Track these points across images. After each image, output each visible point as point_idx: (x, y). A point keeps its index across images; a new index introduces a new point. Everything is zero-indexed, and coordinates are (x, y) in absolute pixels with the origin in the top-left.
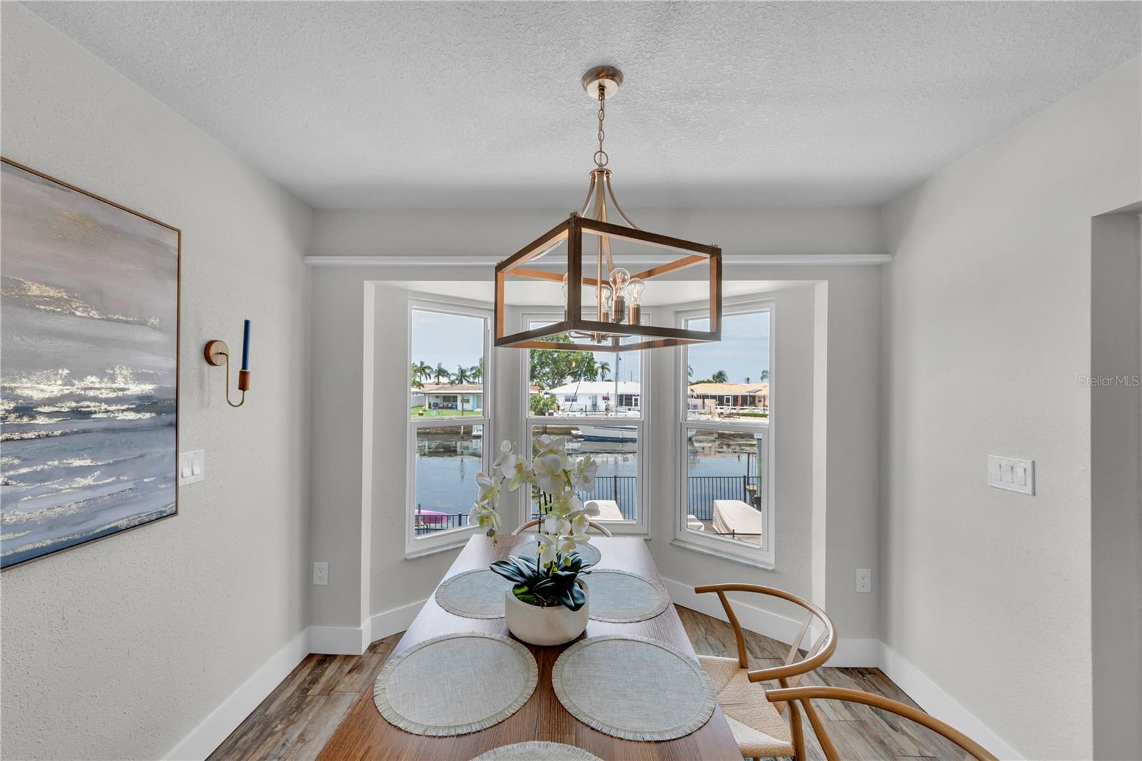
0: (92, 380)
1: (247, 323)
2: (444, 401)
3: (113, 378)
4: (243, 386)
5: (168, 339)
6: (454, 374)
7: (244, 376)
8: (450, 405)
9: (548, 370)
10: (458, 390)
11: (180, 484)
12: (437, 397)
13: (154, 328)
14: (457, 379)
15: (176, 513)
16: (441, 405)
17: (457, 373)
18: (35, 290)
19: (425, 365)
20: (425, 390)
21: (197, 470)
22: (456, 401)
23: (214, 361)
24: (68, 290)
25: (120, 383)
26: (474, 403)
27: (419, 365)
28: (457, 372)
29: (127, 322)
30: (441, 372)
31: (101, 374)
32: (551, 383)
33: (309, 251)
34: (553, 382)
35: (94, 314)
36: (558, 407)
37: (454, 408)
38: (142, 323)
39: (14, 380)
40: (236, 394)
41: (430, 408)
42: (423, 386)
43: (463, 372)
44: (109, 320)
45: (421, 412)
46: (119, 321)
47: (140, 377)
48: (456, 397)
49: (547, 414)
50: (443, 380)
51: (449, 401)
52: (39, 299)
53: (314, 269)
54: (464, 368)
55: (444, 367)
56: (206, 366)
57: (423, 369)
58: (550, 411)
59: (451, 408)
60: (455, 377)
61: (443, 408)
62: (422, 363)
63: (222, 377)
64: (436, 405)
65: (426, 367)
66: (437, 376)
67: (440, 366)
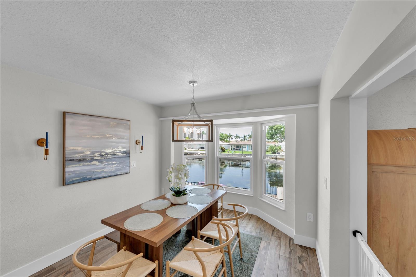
0: (116, 149)
1: (142, 136)
2: (237, 147)
3: (119, 149)
4: (142, 149)
5: (128, 141)
7: (142, 147)
8: (239, 149)
9: (279, 135)
10: (242, 143)
11: (131, 167)
12: (234, 146)
13: (126, 139)
14: (243, 139)
15: (130, 173)
16: (236, 149)
18: (108, 136)
19: (231, 135)
20: (231, 143)
21: (134, 165)
22: (241, 148)
23: (137, 144)
24: (112, 135)
25: (120, 149)
26: (247, 148)
27: (229, 135)
28: (243, 137)
29: (121, 139)
30: (237, 137)
31: (117, 148)
32: (280, 141)
33: (161, 117)
34: (281, 140)
35: (116, 138)
36: (282, 150)
37: (240, 150)
38: (124, 139)
39: (105, 150)
40: (141, 150)
41: (232, 150)
42: (230, 142)
43: (245, 137)
44: (118, 139)
45: (228, 151)
46: (120, 139)
47: (123, 148)
48: (241, 146)
49: (277, 153)
50: (238, 139)
51: (239, 147)
52: (109, 137)
53: (162, 121)
54: (245, 135)
55: (238, 135)
56: (136, 145)
57: (230, 136)
58: (278, 152)
59: (239, 150)
60: (242, 138)
61: (236, 150)
62: (230, 134)
63: (139, 147)
64: (234, 149)
66: (236, 138)
67: (237, 135)
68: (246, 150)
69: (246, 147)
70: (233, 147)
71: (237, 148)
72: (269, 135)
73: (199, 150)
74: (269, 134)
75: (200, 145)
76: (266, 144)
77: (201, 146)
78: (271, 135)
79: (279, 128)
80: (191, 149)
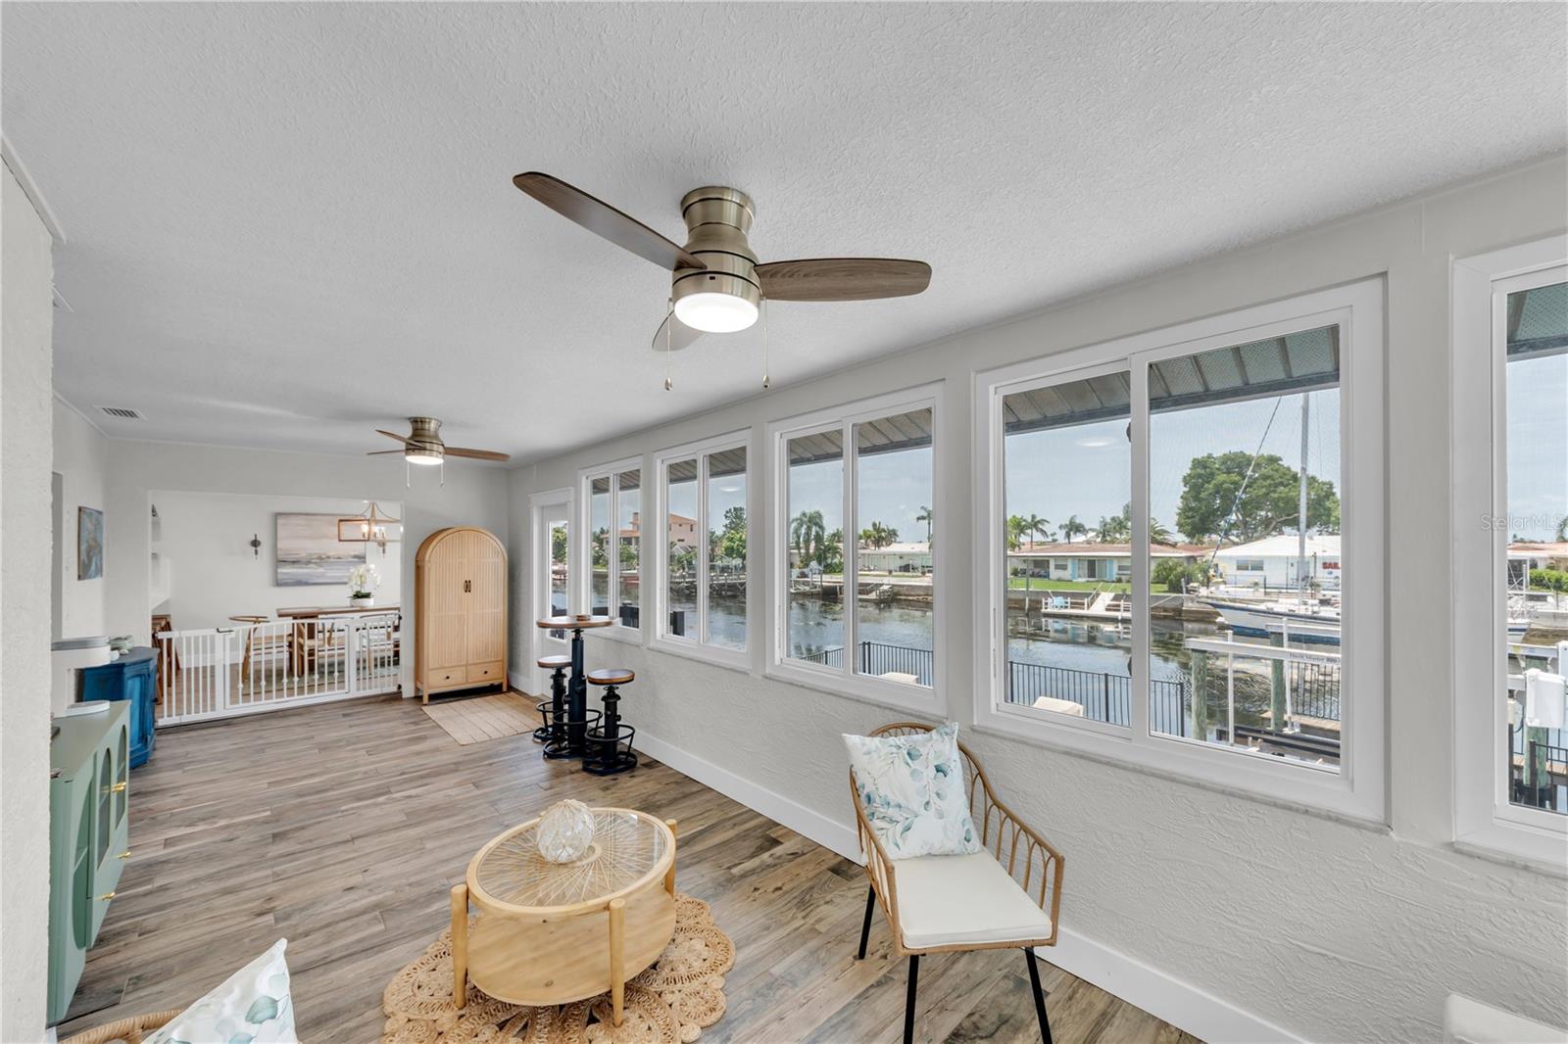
6: (1092, 530)
8: (1041, 573)
17: (1098, 528)
19: (1038, 519)
22: (1049, 567)
26: (1073, 570)
27: (1030, 520)
30: (1074, 528)
49: (1185, 589)
50: (1078, 538)
55: (1078, 521)
58: (1192, 584)
62: (1033, 517)
65: (1039, 522)
66: (1068, 535)
67: (1072, 518)
68: (1070, 578)
69: (1070, 564)
70: (1021, 566)
71: (1037, 570)
72: (1188, 518)
73: (894, 573)
74: (1190, 514)
75: (901, 558)
76: (1153, 554)
77: (903, 563)
78: (1197, 519)
79: (1229, 489)
80: (870, 570)
